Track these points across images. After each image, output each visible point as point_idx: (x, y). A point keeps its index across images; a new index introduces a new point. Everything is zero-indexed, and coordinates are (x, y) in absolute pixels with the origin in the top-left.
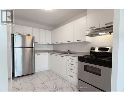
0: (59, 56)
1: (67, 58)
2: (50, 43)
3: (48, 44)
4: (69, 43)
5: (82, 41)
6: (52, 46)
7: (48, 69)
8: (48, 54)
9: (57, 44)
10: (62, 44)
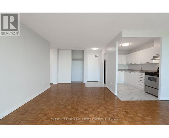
0: (132, 73)
1: (138, 74)
2: (126, 64)
3: (124, 65)
4: (141, 64)
5: (150, 63)
6: (127, 66)
7: (124, 83)
8: (124, 72)
9: (131, 65)
10: (136, 65)
